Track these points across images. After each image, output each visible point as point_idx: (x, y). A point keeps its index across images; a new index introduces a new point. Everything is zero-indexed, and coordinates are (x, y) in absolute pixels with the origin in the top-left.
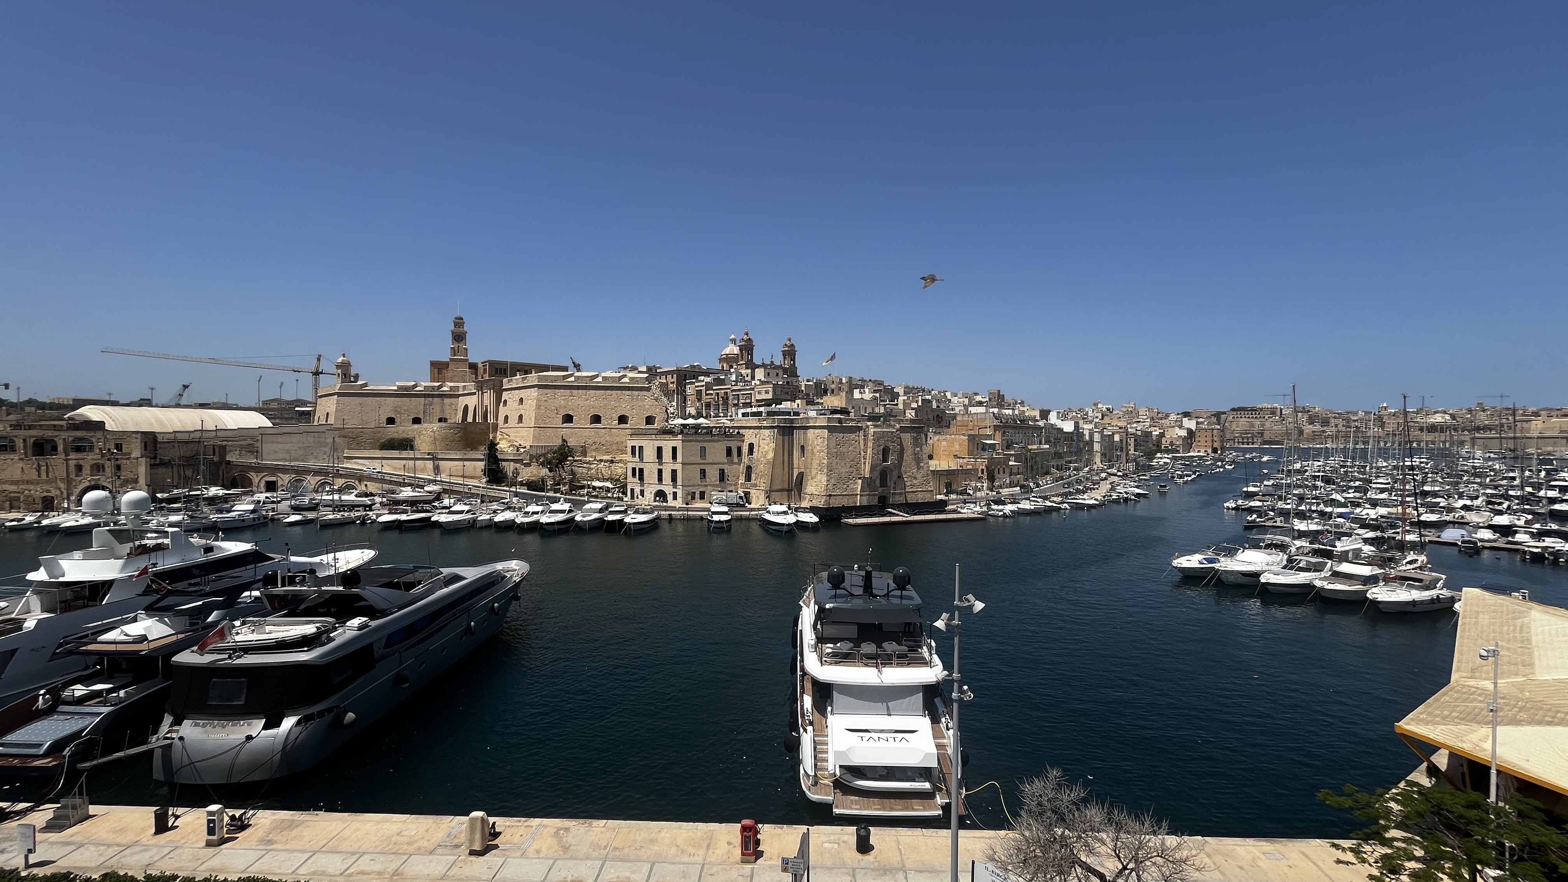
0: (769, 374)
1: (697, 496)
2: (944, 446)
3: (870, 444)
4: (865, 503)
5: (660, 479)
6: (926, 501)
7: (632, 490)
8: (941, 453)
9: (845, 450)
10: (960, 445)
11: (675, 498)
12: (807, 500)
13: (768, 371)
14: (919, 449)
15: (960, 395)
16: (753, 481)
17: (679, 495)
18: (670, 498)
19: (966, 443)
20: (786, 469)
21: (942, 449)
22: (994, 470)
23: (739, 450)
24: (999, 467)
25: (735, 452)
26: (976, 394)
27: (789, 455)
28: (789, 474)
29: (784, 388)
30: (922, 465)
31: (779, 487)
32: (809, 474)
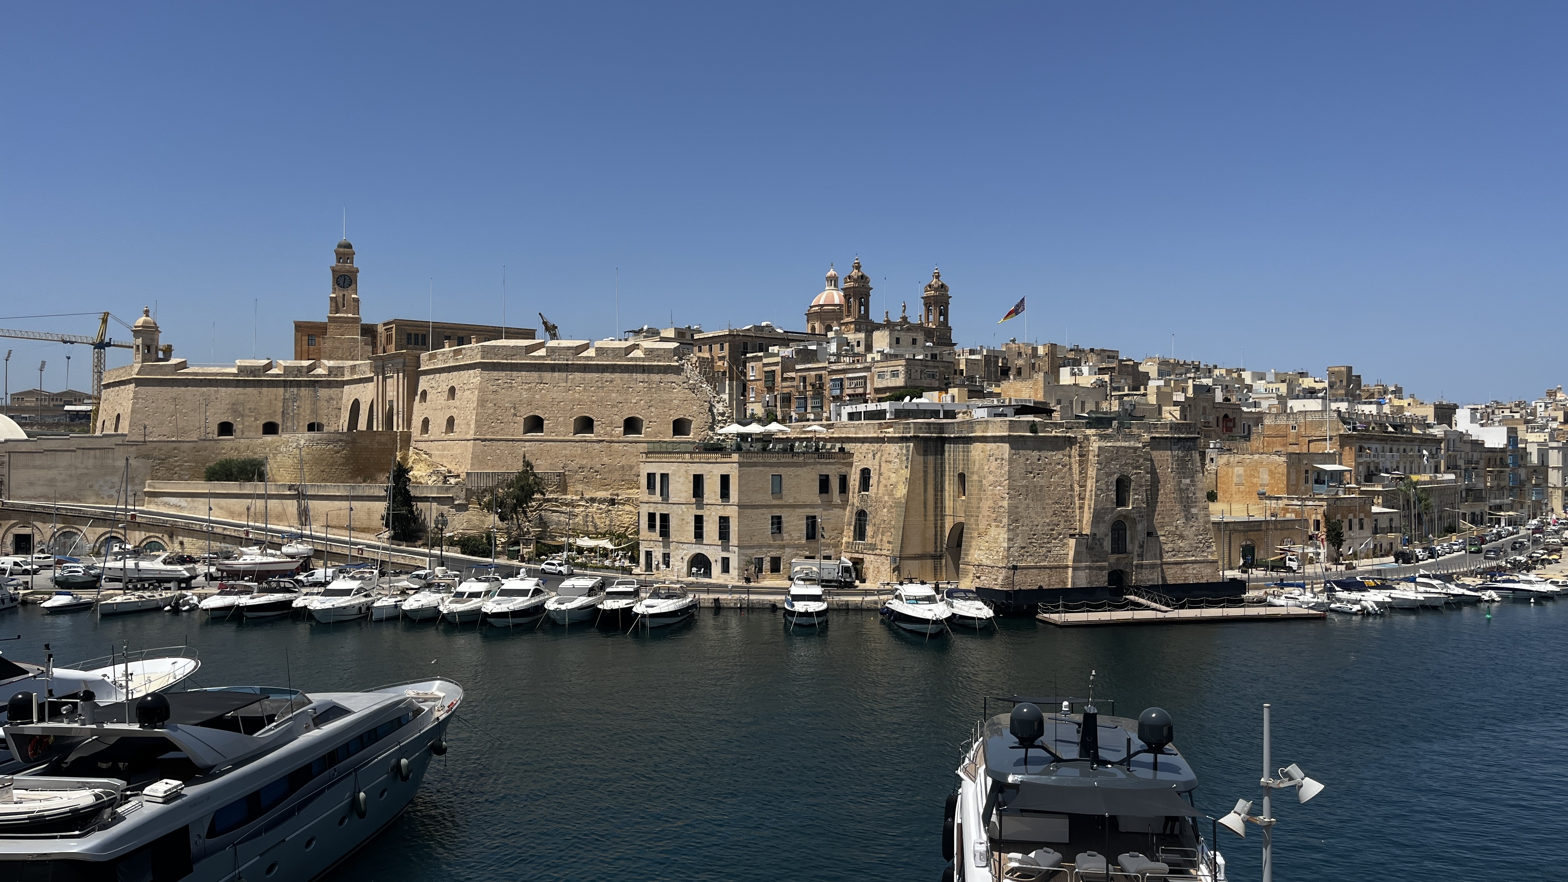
0: (898, 341)
1: (767, 565)
2: (1239, 476)
3: (1092, 472)
4: (1083, 583)
5: (699, 534)
6: (1204, 581)
7: (649, 554)
8: (1234, 488)
9: (1042, 482)
10: (1271, 473)
11: (726, 569)
12: (971, 575)
13: (896, 334)
14: (1188, 481)
15: (1270, 377)
16: (869, 540)
17: (734, 563)
18: (716, 569)
19: (1283, 469)
20: (931, 518)
21: (1235, 480)
22: (1340, 522)
23: (844, 481)
24: (1351, 516)
25: (835, 484)
26: (1302, 375)
27: (936, 490)
28: (936, 527)
29: (927, 366)
30: (1194, 511)
31: (918, 551)
32: (974, 526)
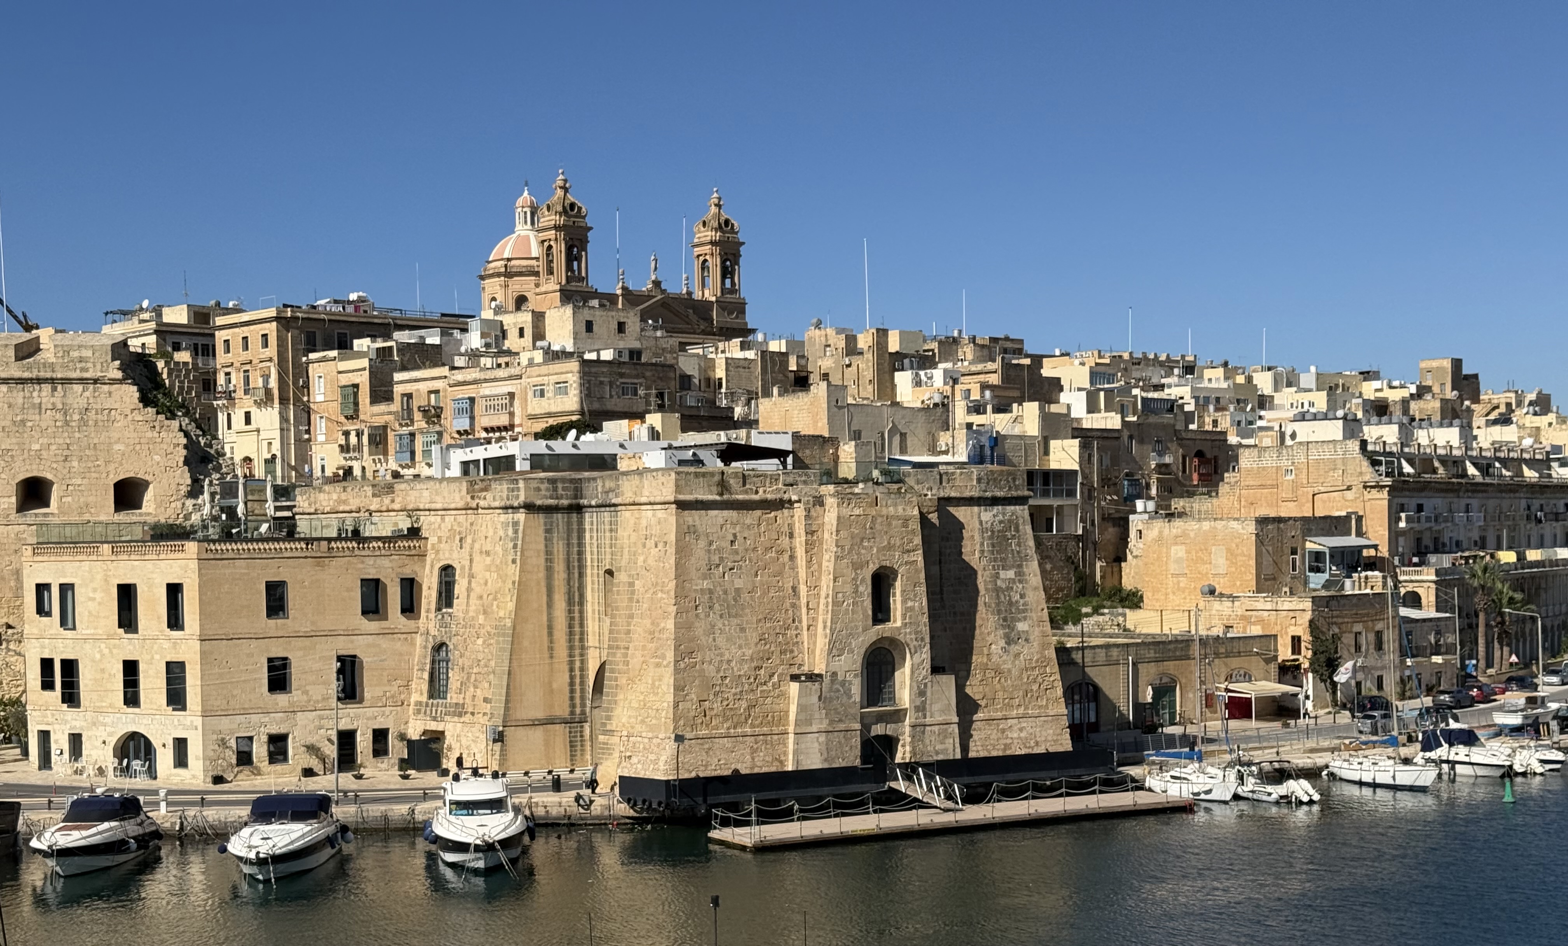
0: (589, 326)
1: (260, 751)
2: (1178, 561)
3: (828, 562)
4: (814, 762)
5: (132, 698)
6: (1041, 750)
7: (44, 736)
9: (739, 583)
10: (1231, 555)
11: (181, 760)
12: (616, 755)
13: (586, 314)
16: (453, 697)
17: (195, 750)
18: (165, 758)
19: (1250, 548)
20: (562, 652)
22: (1336, 638)
23: (410, 587)
24: (1358, 627)
25: (394, 596)
26: (1367, 375)
27: (570, 602)
28: (571, 670)
29: (622, 375)
30: (1021, 626)
31: (540, 714)
32: (621, 666)
